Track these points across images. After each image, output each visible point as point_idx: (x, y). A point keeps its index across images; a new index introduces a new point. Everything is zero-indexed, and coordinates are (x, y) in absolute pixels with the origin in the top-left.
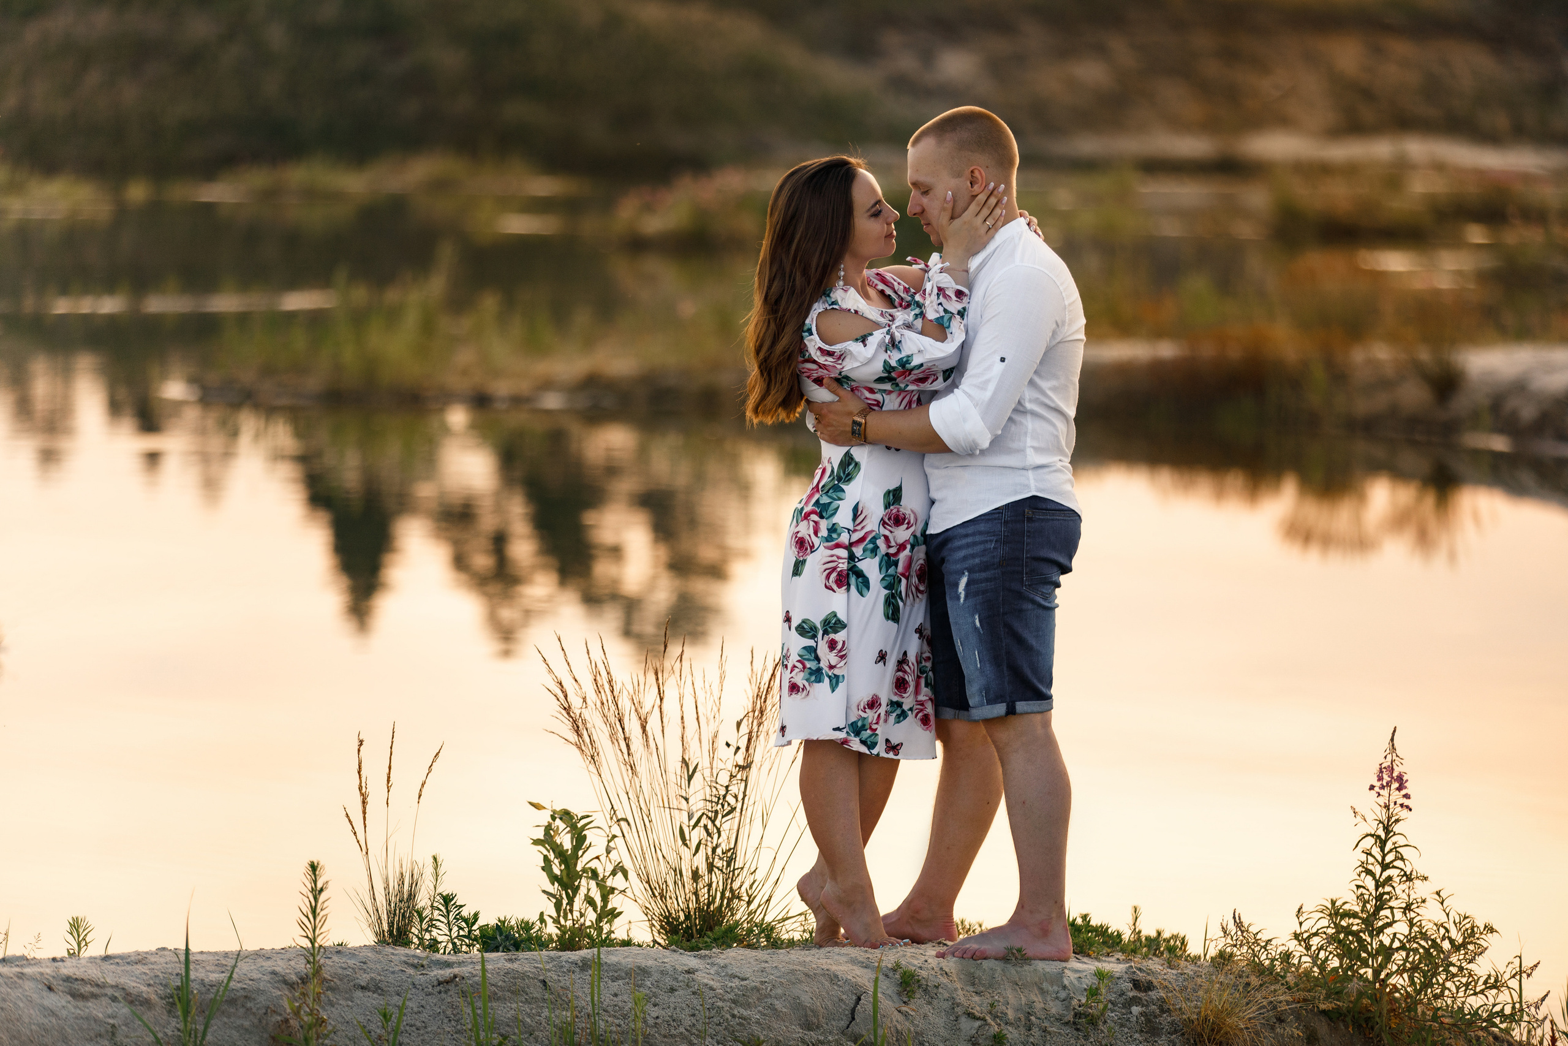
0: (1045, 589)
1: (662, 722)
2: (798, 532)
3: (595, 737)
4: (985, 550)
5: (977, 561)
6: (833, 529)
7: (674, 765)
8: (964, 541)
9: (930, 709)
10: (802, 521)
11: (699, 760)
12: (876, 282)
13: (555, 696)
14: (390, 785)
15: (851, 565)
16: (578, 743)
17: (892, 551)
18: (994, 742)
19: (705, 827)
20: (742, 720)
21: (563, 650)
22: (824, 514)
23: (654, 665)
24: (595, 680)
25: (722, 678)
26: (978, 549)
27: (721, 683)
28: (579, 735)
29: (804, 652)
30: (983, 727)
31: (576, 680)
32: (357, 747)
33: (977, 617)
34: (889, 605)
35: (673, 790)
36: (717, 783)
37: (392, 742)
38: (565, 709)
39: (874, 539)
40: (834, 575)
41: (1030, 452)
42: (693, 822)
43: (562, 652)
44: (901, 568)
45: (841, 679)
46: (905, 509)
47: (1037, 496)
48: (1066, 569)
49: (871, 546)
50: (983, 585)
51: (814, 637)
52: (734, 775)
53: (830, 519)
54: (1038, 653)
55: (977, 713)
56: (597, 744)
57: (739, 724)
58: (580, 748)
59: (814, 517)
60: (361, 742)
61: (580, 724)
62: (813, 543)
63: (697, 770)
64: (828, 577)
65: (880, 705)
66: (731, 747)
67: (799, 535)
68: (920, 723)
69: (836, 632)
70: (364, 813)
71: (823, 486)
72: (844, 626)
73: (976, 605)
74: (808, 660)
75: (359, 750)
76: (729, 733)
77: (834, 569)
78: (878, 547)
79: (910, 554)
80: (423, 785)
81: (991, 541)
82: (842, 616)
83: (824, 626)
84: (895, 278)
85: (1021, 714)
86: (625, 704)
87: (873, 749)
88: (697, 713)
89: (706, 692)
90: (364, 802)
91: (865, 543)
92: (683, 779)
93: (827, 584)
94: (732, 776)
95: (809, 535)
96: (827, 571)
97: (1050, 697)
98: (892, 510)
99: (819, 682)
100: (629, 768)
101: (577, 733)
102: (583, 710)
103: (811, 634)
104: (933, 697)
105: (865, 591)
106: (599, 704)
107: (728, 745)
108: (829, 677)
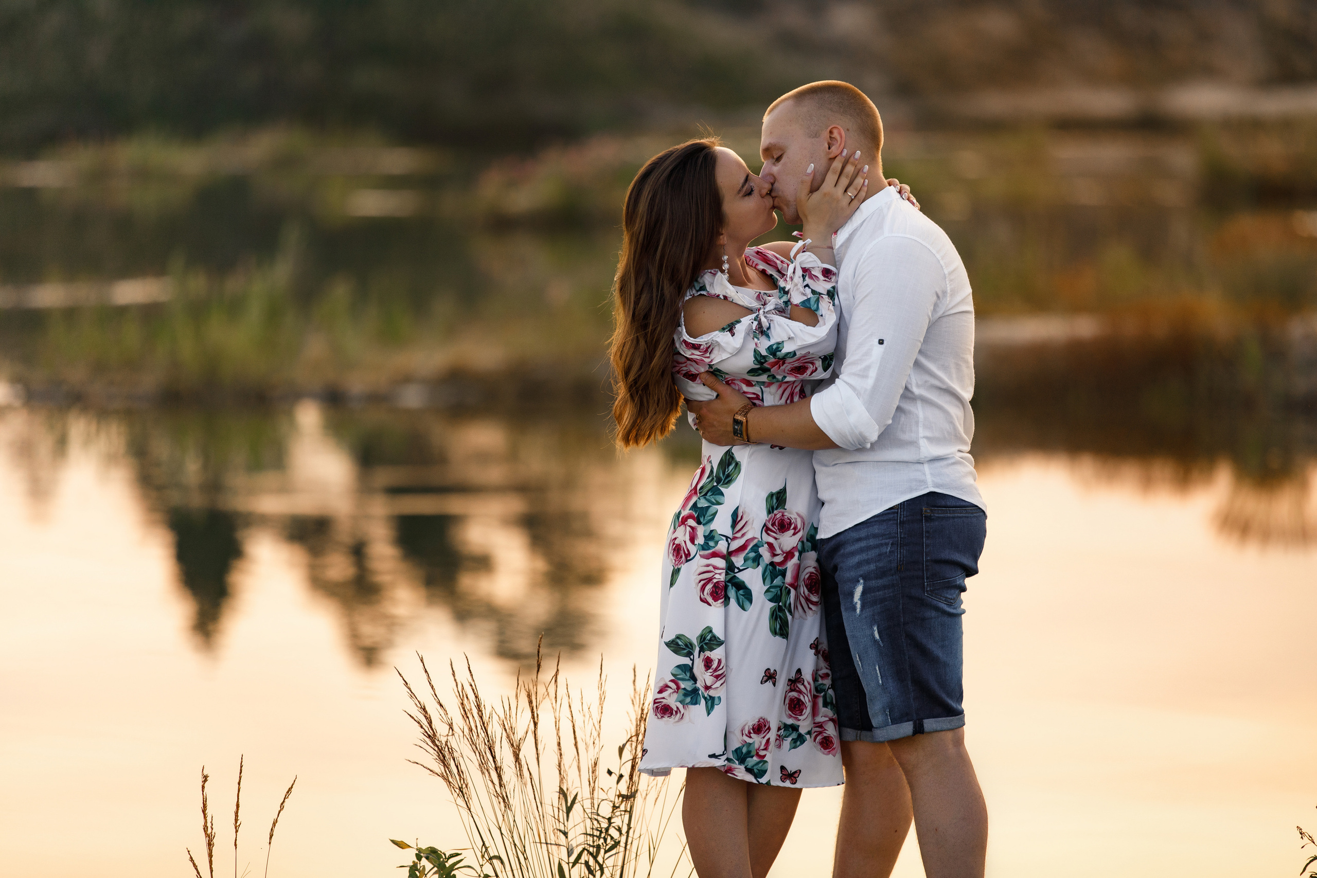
0: (949, 594)
1: (537, 749)
2: (675, 539)
3: (463, 768)
4: (880, 555)
5: (872, 567)
6: (710, 537)
7: (551, 795)
8: (858, 546)
9: (831, 730)
10: (679, 526)
11: (579, 790)
12: (757, 261)
13: (419, 723)
14: (238, 824)
15: (729, 577)
16: (445, 774)
17: (778, 559)
18: (901, 764)
19: (587, 863)
20: (624, 745)
21: (426, 671)
22: (702, 520)
23: (527, 687)
24: (462, 704)
25: (602, 699)
26: (872, 554)
27: (601, 705)
28: (446, 766)
29: (679, 671)
30: (889, 749)
31: (441, 705)
32: (201, 784)
33: (875, 628)
34: (776, 619)
35: (550, 824)
36: (598, 815)
37: (240, 778)
38: (429, 736)
39: (756, 547)
40: (709, 586)
41: (923, 443)
42: (572, 859)
43: (425, 675)
44: (789, 578)
45: (716, 701)
46: (790, 513)
47: (935, 492)
48: (972, 571)
49: (752, 555)
50: (881, 593)
51: (689, 654)
52: (617, 805)
53: (708, 525)
54: (946, 665)
55: (881, 734)
56: (466, 775)
57: (621, 750)
58: (446, 779)
59: (691, 522)
60: (205, 778)
61: (447, 754)
62: (688, 550)
63: (577, 801)
64: (703, 589)
65: (769, 729)
66: (613, 775)
67: (677, 542)
68: (819, 747)
69: (711, 649)
70: (210, 856)
71: (702, 488)
72: (720, 643)
73: (873, 615)
74: (683, 680)
75: (203, 787)
76: (610, 760)
77: (709, 580)
78: (761, 556)
79: (798, 562)
80: (274, 824)
81: (887, 544)
82: (719, 632)
83: (701, 642)
84: (778, 256)
85: (930, 733)
86: (495, 729)
87: (761, 778)
88: (575, 738)
89: (584, 716)
90: (210, 845)
91: (747, 551)
92: (561, 811)
93: (702, 596)
94: (615, 807)
95: (685, 542)
96: (702, 582)
97: (960, 713)
98: (775, 515)
99: (696, 703)
100: (501, 800)
101: (444, 763)
102: (450, 738)
103: (685, 651)
104: (835, 717)
105: (747, 603)
106: (466, 731)
107: (610, 773)
108: (705, 698)
